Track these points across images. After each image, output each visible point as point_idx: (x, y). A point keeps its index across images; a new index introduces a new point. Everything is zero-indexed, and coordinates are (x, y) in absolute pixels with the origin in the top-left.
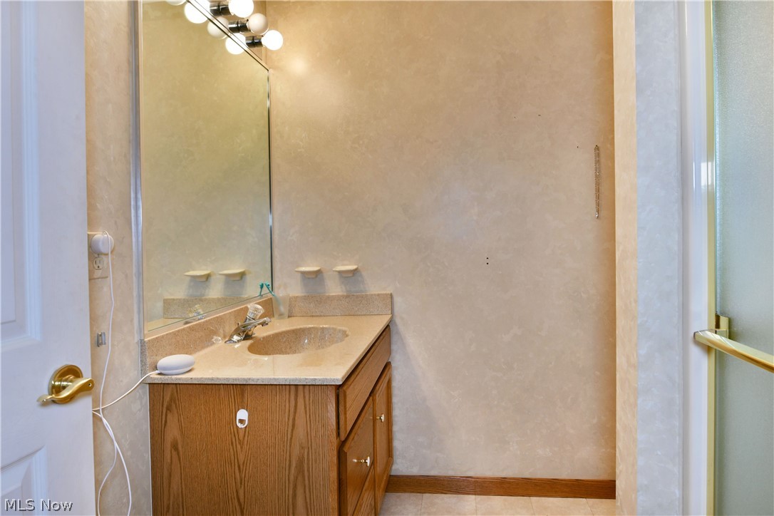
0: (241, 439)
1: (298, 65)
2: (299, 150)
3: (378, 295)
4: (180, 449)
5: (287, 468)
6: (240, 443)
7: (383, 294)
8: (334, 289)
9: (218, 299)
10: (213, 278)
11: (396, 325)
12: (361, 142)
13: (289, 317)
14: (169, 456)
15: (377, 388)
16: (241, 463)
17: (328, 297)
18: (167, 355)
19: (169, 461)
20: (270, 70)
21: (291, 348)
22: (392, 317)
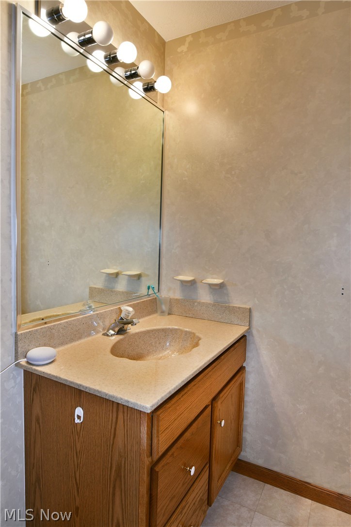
0: (79, 431)
1: (191, 107)
2: (184, 179)
3: (239, 308)
4: (41, 424)
5: (109, 469)
6: (77, 435)
7: (243, 308)
8: (205, 297)
9: (123, 293)
10: (120, 276)
11: (253, 336)
12: (233, 173)
13: (169, 314)
14: (34, 427)
15: (221, 395)
16: (78, 451)
17: (199, 303)
18: (39, 346)
19: (34, 431)
20: (166, 112)
21: (160, 343)
22: (249, 329)
